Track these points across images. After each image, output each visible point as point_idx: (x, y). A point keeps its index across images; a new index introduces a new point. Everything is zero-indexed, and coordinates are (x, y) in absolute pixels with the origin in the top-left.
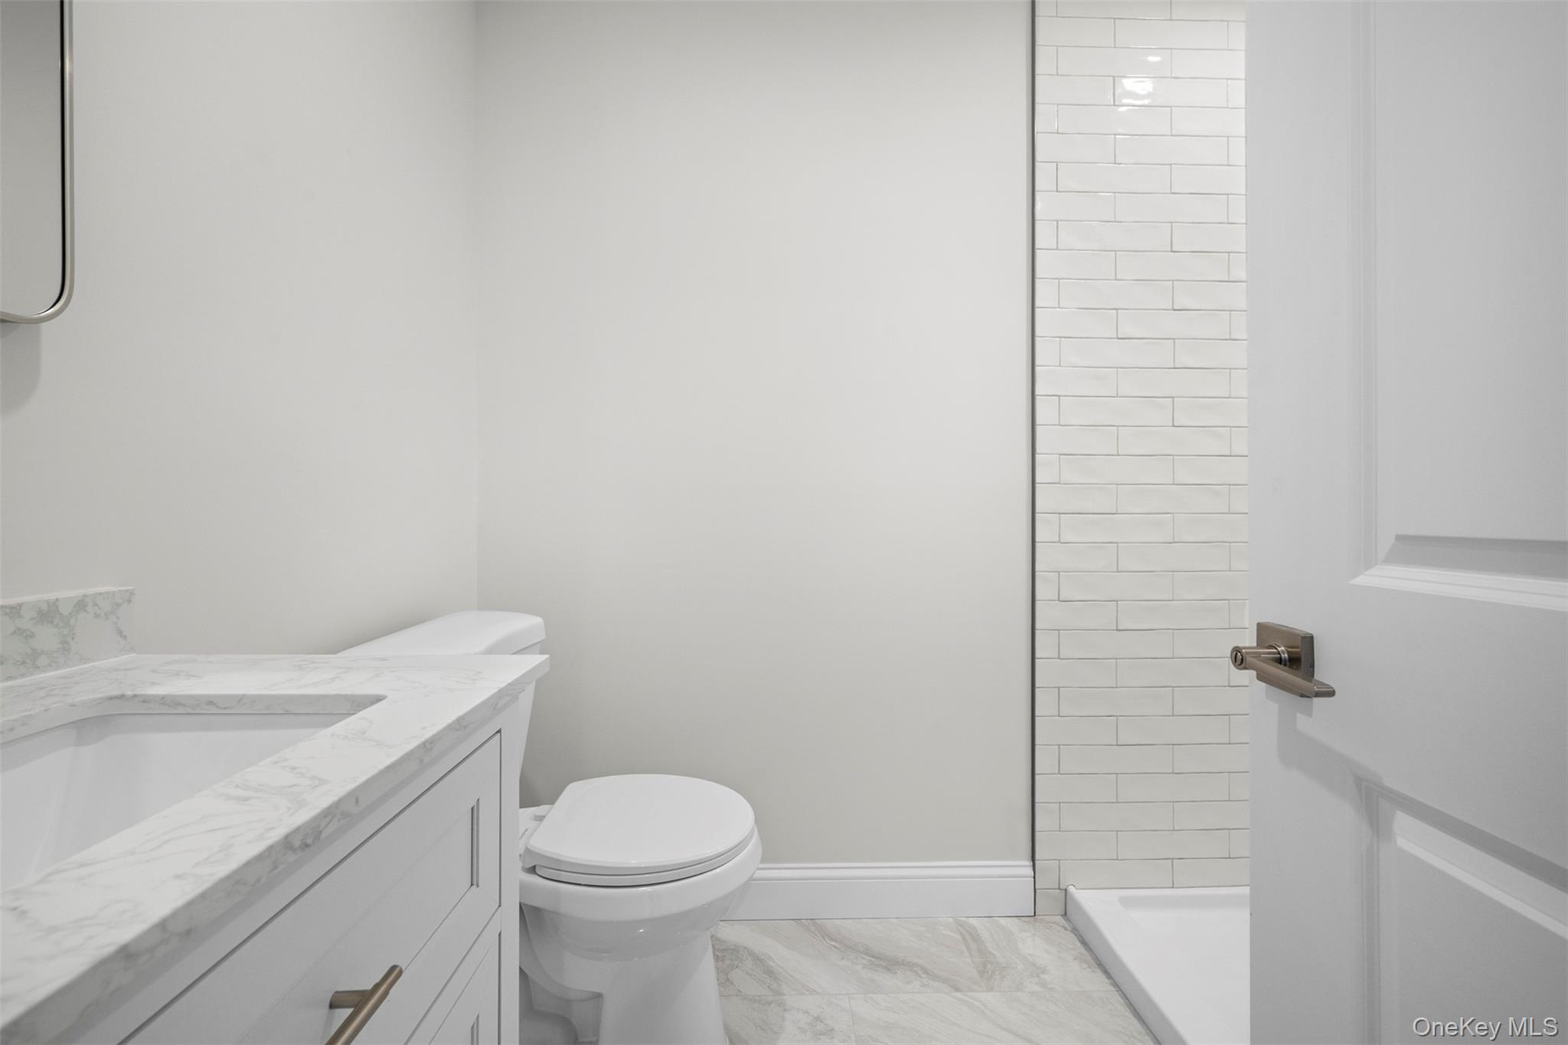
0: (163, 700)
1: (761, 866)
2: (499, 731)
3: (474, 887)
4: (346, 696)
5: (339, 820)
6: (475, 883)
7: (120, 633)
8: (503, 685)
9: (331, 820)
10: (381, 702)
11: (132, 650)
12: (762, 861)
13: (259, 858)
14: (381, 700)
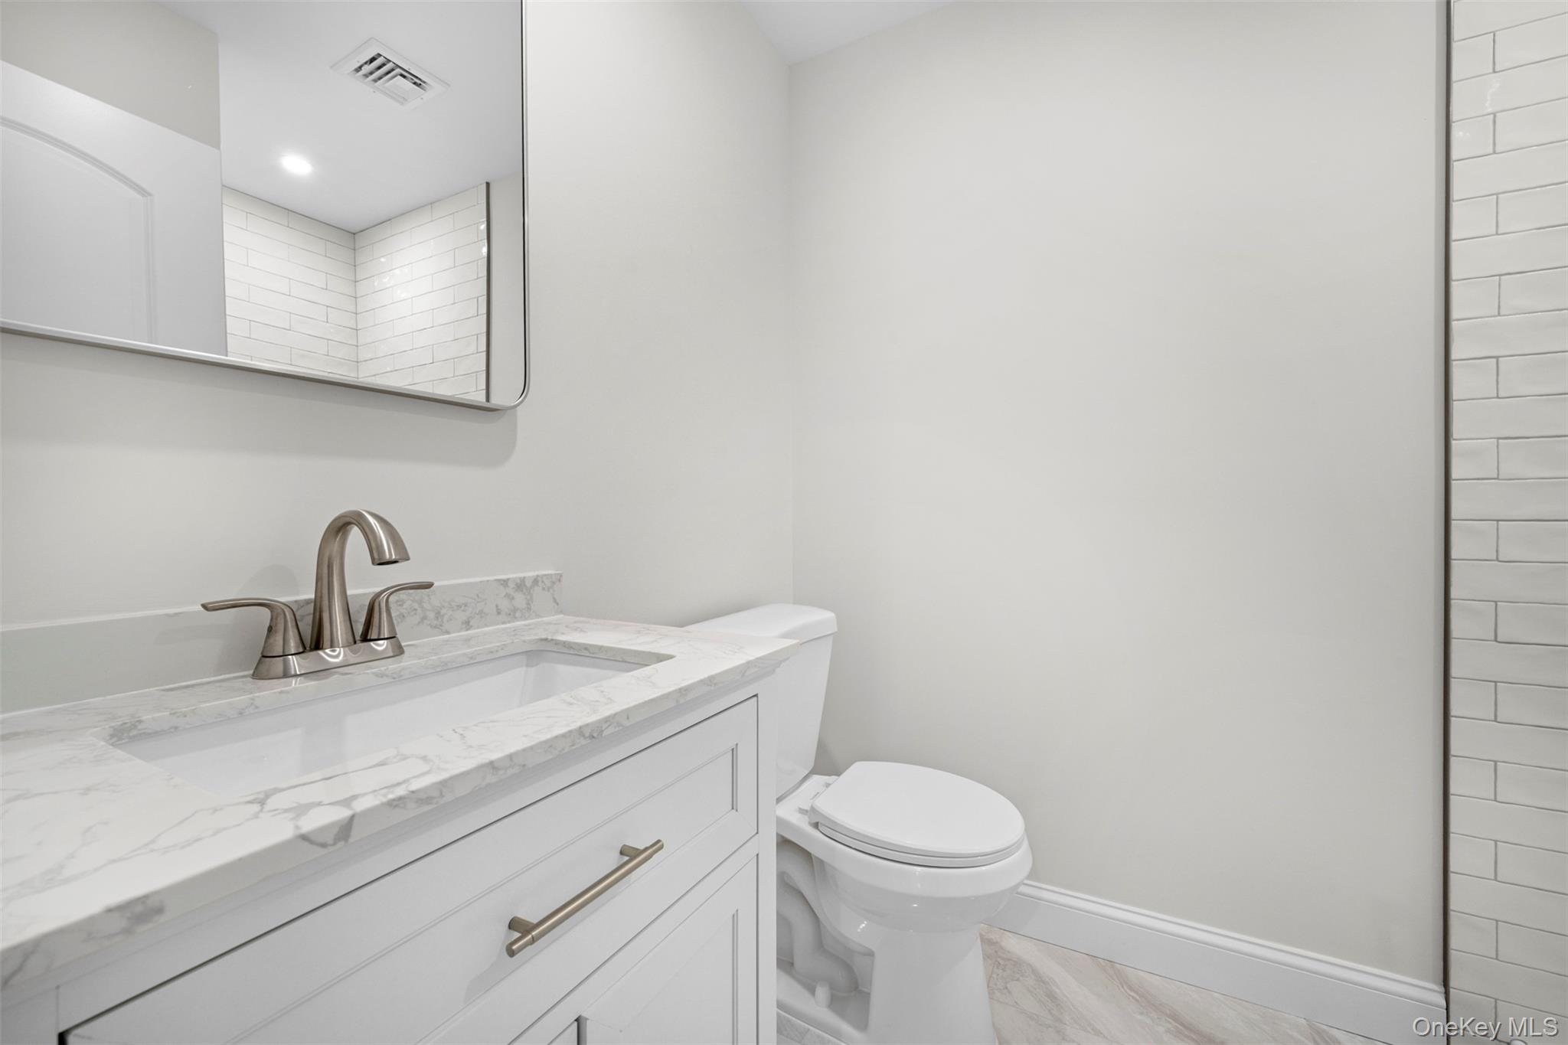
0: (565, 644)
1: (1026, 882)
2: (756, 696)
3: (734, 811)
4: (654, 653)
5: (615, 727)
6: (735, 807)
7: (555, 601)
8: (751, 658)
9: (609, 726)
10: (671, 660)
11: (561, 612)
12: (1029, 877)
13: (563, 736)
14: (671, 658)
